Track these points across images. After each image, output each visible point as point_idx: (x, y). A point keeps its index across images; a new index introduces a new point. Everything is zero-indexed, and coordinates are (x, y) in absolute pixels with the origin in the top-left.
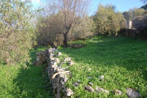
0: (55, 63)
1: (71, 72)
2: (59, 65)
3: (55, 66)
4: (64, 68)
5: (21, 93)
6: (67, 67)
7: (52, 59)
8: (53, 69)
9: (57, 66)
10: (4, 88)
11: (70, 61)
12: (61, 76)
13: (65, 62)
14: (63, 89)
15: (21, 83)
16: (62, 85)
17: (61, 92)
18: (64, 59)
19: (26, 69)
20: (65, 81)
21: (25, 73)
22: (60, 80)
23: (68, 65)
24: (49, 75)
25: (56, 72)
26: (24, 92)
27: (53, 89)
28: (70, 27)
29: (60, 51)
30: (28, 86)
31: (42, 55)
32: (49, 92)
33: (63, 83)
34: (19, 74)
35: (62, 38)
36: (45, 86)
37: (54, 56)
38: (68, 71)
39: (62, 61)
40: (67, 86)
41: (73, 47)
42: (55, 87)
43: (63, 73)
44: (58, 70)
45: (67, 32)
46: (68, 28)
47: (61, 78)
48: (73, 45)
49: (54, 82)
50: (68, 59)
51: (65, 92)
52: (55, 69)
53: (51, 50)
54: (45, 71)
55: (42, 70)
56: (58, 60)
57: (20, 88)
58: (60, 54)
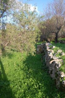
0: (51, 53)
1: (63, 60)
2: (53, 55)
3: (51, 55)
4: (58, 57)
5: (28, 70)
6: (60, 57)
7: (49, 50)
8: (50, 57)
9: (52, 55)
10: (18, 66)
11: (62, 53)
12: (56, 62)
13: (58, 53)
14: (58, 71)
15: (28, 64)
16: (57, 69)
17: (56, 73)
18: (57, 51)
19: (33, 56)
20: (59, 66)
21: (30, 58)
22: (55, 65)
23: (61, 56)
24: (46, 61)
25: (52, 59)
26: (30, 70)
27: (49, 70)
28: (60, 29)
29: (53, 45)
30: (32, 66)
31: (40, 47)
32: (46, 72)
33: (58, 68)
34: (26, 58)
35: (54, 36)
36: (43, 68)
37: (50, 48)
38: (61, 60)
39: (56, 52)
40: (61, 70)
41: (61, 42)
42: (51, 70)
43: (57, 61)
44: (54, 58)
45: (58, 32)
46: (59, 29)
47: (56, 64)
48: (61, 41)
49: (50, 66)
50: (60, 51)
51: (59, 74)
52: (51, 57)
53: (47, 44)
54: (43, 58)
55: (41, 57)
56: (53, 52)
57: (27, 67)
58: (54, 47)
